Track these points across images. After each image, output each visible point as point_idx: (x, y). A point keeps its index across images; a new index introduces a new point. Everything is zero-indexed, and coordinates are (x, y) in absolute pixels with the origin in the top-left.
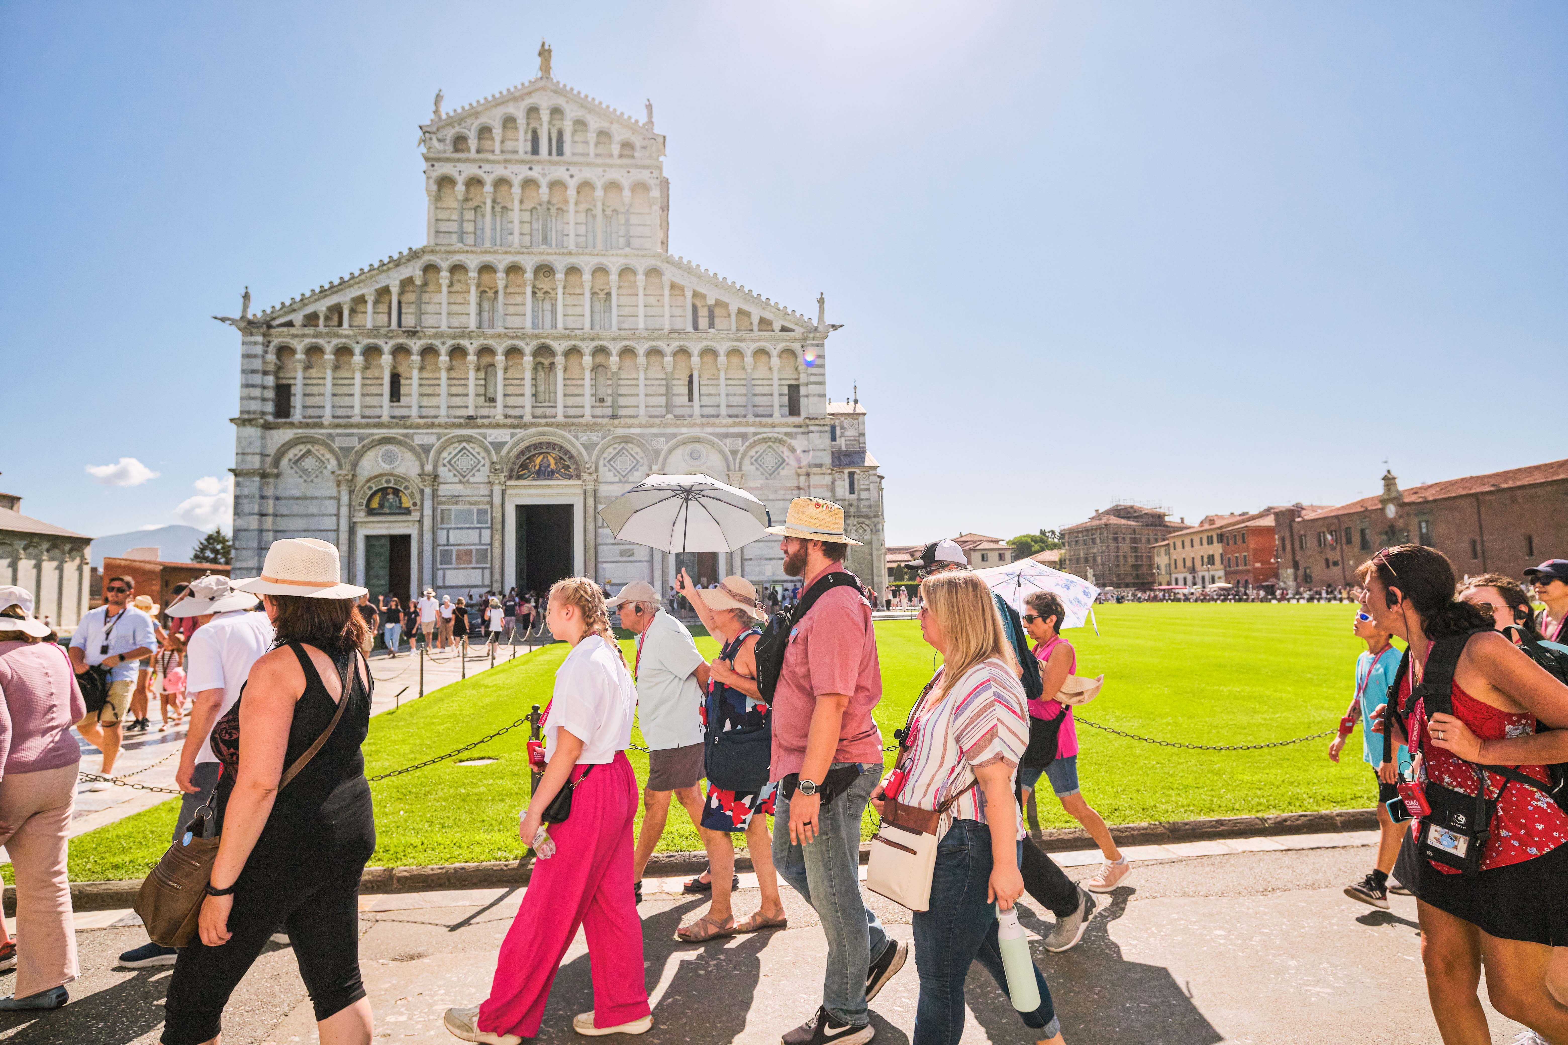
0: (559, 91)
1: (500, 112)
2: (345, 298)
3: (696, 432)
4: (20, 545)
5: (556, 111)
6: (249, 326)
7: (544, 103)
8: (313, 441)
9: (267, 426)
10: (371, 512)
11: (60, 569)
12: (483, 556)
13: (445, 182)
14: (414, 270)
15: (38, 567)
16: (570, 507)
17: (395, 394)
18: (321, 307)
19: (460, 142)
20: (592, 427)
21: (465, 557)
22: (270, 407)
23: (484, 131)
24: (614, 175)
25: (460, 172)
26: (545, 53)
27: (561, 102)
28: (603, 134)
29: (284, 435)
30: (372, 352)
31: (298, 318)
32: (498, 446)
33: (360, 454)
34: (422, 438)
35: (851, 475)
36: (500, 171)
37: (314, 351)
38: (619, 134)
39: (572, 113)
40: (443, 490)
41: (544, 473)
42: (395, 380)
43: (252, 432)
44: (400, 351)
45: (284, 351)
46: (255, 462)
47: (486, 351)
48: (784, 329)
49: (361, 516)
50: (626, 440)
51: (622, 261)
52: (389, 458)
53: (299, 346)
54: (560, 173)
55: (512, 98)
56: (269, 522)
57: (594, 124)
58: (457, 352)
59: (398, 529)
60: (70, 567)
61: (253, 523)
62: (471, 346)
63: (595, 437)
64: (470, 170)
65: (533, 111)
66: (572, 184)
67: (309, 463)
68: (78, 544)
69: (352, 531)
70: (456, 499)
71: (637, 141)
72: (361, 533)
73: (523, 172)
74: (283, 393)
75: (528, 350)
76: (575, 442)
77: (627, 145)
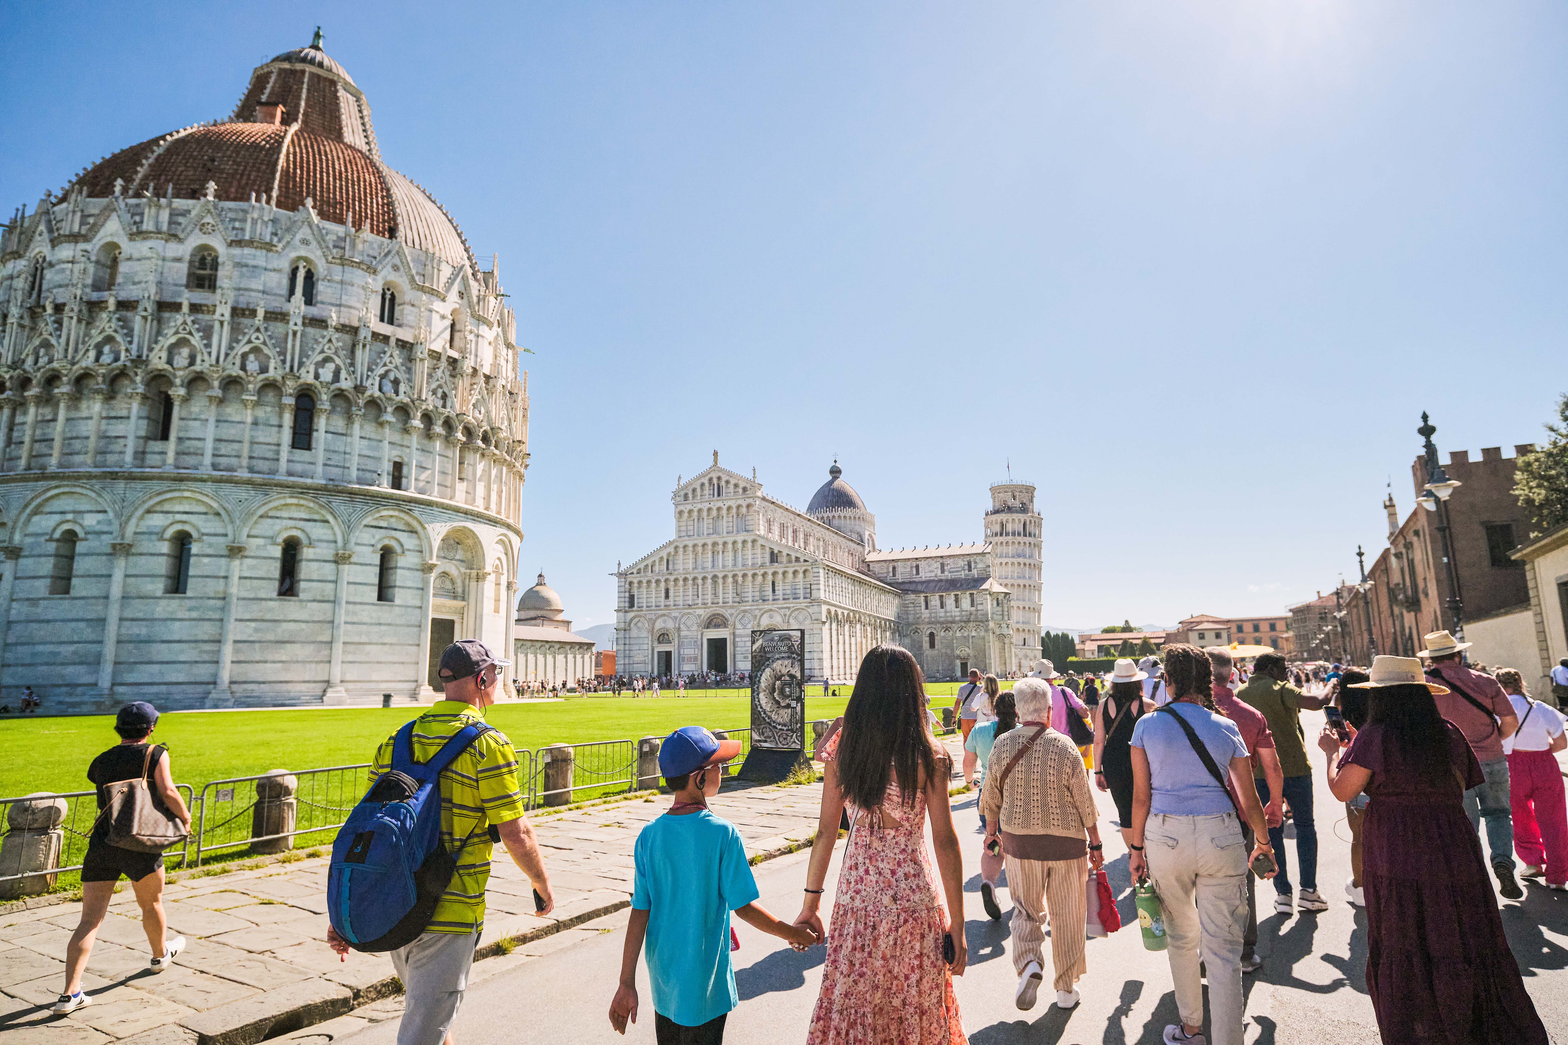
0: (721, 470)
1: (699, 482)
2: (649, 562)
3: (770, 607)
4: (568, 647)
5: (719, 478)
6: (620, 575)
7: (714, 476)
8: (640, 616)
9: (626, 612)
10: (659, 642)
11: (583, 657)
12: (696, 659)
13: (681, 513)
14: (671, 550)
15: (575, 658)
16: (725, 639)
17: (667, 596)
18: (642, 566)
19: (686, 496)
20: (732, 607)
21: (690, 659)
22: (627, 605)
23: (694, 490)
24: (740, 502)
25: (686, 508)
26: (716, 454)
27: (720, 474)
28: (736, 486)
29: (631, 615)
30: (658, 582)
31: (635, 571)
32: (700, 616)
33: (655, 621)
34: (675, 614)
35: (972, 595)
36: (699, 506)
37: (640, 582)
38: (742, 484)
39: (724, 478)
40: (683, 633)
41: (717, 626)
42: (667, 591)
43: (621, 614)
44: (666, 580)
45: (631, 583)
46: (622, 625)
47: (695, 579)
48: (805, 561)
49: (656, 644)
50: (745, 611)
51: (742, 538)
52: (664, 622)
53: (635, 581)
54: (720, 504)
55: (703, 476)
56: (627, 647)
57: (733, 481)
58: (685, 580)
59: (668, 649)
60: (587, 657)
61: (622, 647)
62: (690, 577)
63: (733, 611)
64: (689, 507)
65: (711, 479)
66: (725, 508)
67: (640, 624)
68: (592, 645)
69: (653, 650)
70: (686, 637)
71: (748, 486)
72: (656, 650)
73: (707, 505)
74: (632, 597)
75: (709, 577)
76: (727, 613)
77: (745, 489)
